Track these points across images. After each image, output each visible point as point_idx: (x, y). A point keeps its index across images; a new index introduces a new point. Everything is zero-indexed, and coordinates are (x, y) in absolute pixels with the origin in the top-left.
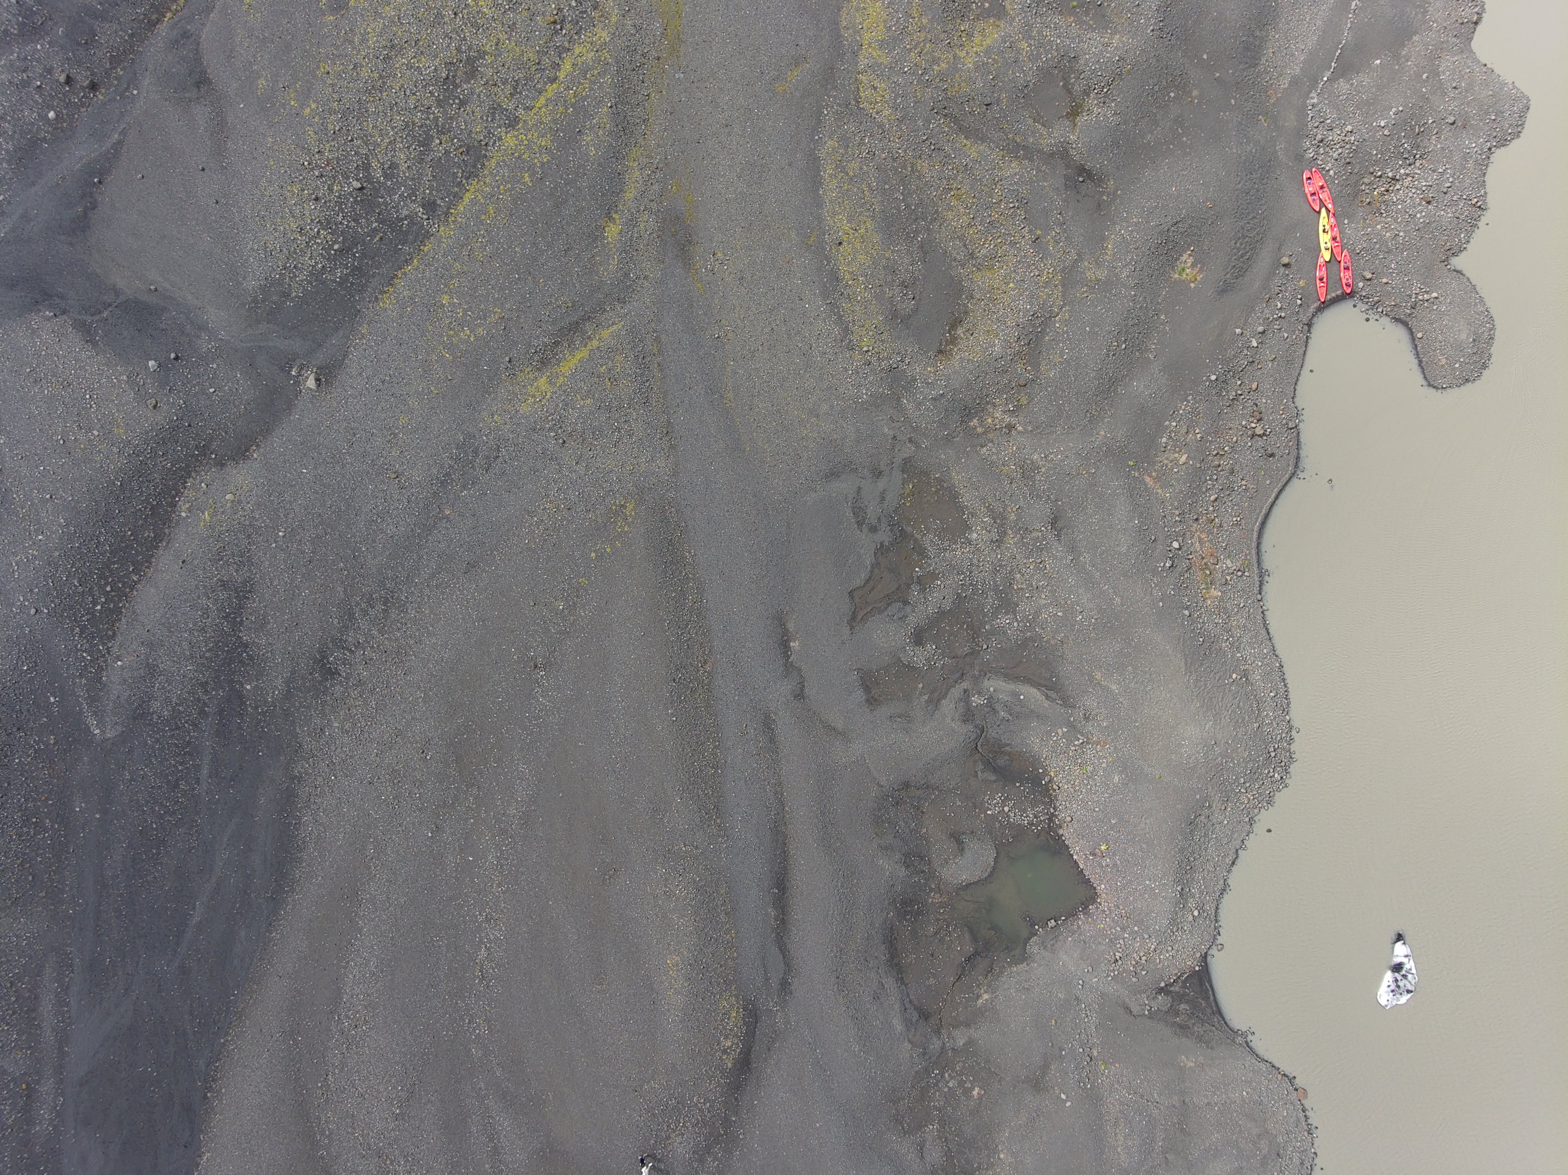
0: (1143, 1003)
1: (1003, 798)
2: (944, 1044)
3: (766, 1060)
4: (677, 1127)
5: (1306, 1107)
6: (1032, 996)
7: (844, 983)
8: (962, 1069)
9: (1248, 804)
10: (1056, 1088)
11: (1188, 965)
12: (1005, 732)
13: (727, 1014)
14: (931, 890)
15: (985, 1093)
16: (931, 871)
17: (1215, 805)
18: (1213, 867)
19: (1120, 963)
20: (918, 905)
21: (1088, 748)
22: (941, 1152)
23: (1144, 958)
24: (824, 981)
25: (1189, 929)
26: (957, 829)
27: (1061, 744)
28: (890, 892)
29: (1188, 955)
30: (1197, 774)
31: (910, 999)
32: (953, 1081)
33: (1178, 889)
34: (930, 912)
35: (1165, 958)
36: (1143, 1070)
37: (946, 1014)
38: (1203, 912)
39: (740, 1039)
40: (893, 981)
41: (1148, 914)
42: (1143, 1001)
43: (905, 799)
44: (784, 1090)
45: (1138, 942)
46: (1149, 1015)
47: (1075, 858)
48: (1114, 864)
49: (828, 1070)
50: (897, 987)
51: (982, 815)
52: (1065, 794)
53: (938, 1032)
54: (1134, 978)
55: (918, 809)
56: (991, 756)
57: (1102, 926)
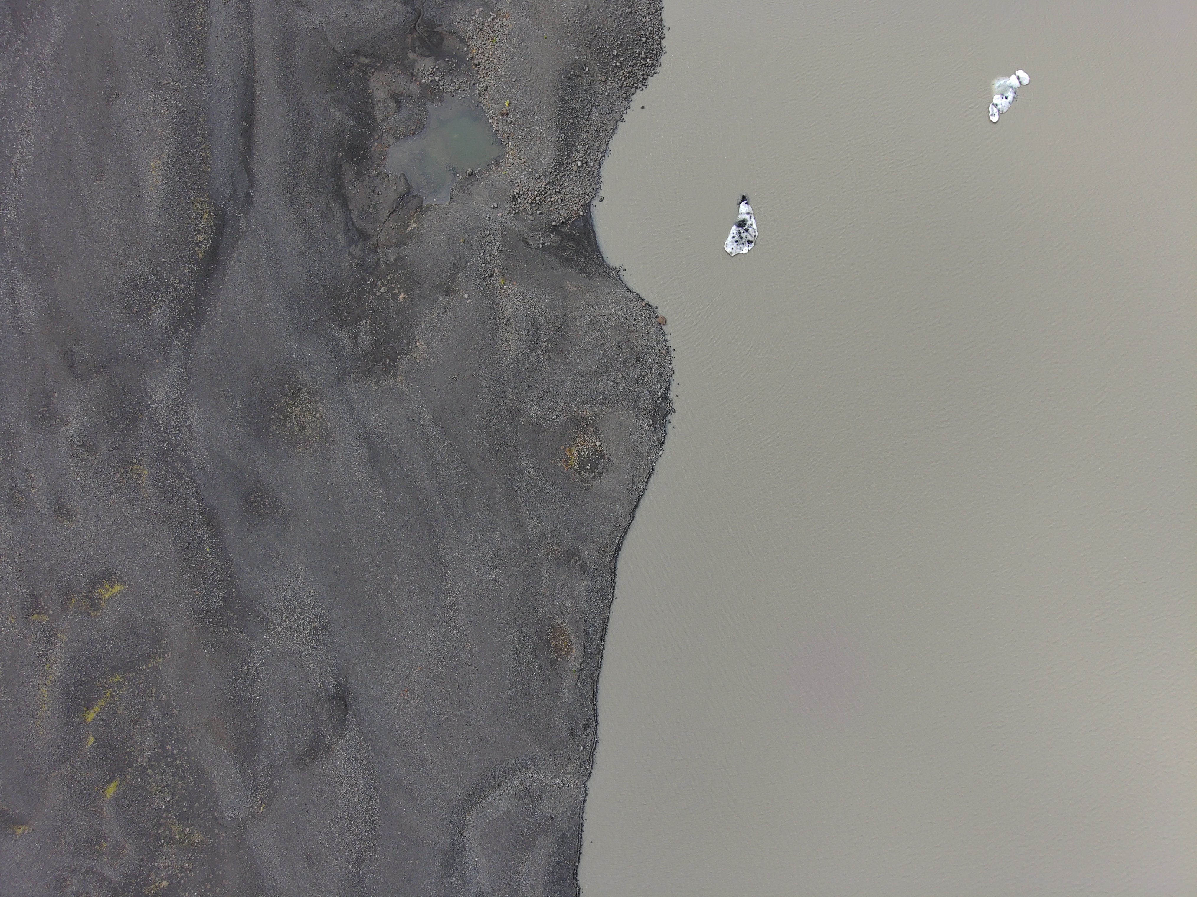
0: (539, 239)
1: (434, 70)
2: (378, 259)
3: (231, 254)
4: (156, 301)
5: (666, 332)
6: (448, 222)
7: (296, 199)
8: (392, 279)
9: (625, 81)
10: (461, 291)
11: (575, 210)
12: (436, 15)
13: (200, 215)
14: (375, 140)
15: (408, 297)
16: (375, 125)
17: (595, 74)
18: (596, 131)
19: (519, 201)
20: (363, 151)
21: (497, 21)
22: (371, 341)
23: (538, 198)
24: (279, 193)
25: (574, 178)
26: (397, 92)
27: (479, 22)
28: (340, 136)
29: (574, 201)
30: (576, 38)
31: (353, 222)
32: (384, 288)
33: (562, 135)
34: (373, 158)
35: (555, 200)
36: (535, 289)
37: (382, 237)
38: (587, 167)
39: (210, 237)
40: (340, 207)
41: (539, 157)
42: (539, 237)
43: (356, 64)
44: (242, 277)
45: (531, 181)
46: (542, 249)
47: (490, 121)
48: (515, 119)
49: (278, 264)
50: (342, 211)
51: (418, 83)
52: (483, 67)
53: (375, 250)
54: (531, 216)
55: (366, 74)
56: (426, 35)
57: (507, 172)
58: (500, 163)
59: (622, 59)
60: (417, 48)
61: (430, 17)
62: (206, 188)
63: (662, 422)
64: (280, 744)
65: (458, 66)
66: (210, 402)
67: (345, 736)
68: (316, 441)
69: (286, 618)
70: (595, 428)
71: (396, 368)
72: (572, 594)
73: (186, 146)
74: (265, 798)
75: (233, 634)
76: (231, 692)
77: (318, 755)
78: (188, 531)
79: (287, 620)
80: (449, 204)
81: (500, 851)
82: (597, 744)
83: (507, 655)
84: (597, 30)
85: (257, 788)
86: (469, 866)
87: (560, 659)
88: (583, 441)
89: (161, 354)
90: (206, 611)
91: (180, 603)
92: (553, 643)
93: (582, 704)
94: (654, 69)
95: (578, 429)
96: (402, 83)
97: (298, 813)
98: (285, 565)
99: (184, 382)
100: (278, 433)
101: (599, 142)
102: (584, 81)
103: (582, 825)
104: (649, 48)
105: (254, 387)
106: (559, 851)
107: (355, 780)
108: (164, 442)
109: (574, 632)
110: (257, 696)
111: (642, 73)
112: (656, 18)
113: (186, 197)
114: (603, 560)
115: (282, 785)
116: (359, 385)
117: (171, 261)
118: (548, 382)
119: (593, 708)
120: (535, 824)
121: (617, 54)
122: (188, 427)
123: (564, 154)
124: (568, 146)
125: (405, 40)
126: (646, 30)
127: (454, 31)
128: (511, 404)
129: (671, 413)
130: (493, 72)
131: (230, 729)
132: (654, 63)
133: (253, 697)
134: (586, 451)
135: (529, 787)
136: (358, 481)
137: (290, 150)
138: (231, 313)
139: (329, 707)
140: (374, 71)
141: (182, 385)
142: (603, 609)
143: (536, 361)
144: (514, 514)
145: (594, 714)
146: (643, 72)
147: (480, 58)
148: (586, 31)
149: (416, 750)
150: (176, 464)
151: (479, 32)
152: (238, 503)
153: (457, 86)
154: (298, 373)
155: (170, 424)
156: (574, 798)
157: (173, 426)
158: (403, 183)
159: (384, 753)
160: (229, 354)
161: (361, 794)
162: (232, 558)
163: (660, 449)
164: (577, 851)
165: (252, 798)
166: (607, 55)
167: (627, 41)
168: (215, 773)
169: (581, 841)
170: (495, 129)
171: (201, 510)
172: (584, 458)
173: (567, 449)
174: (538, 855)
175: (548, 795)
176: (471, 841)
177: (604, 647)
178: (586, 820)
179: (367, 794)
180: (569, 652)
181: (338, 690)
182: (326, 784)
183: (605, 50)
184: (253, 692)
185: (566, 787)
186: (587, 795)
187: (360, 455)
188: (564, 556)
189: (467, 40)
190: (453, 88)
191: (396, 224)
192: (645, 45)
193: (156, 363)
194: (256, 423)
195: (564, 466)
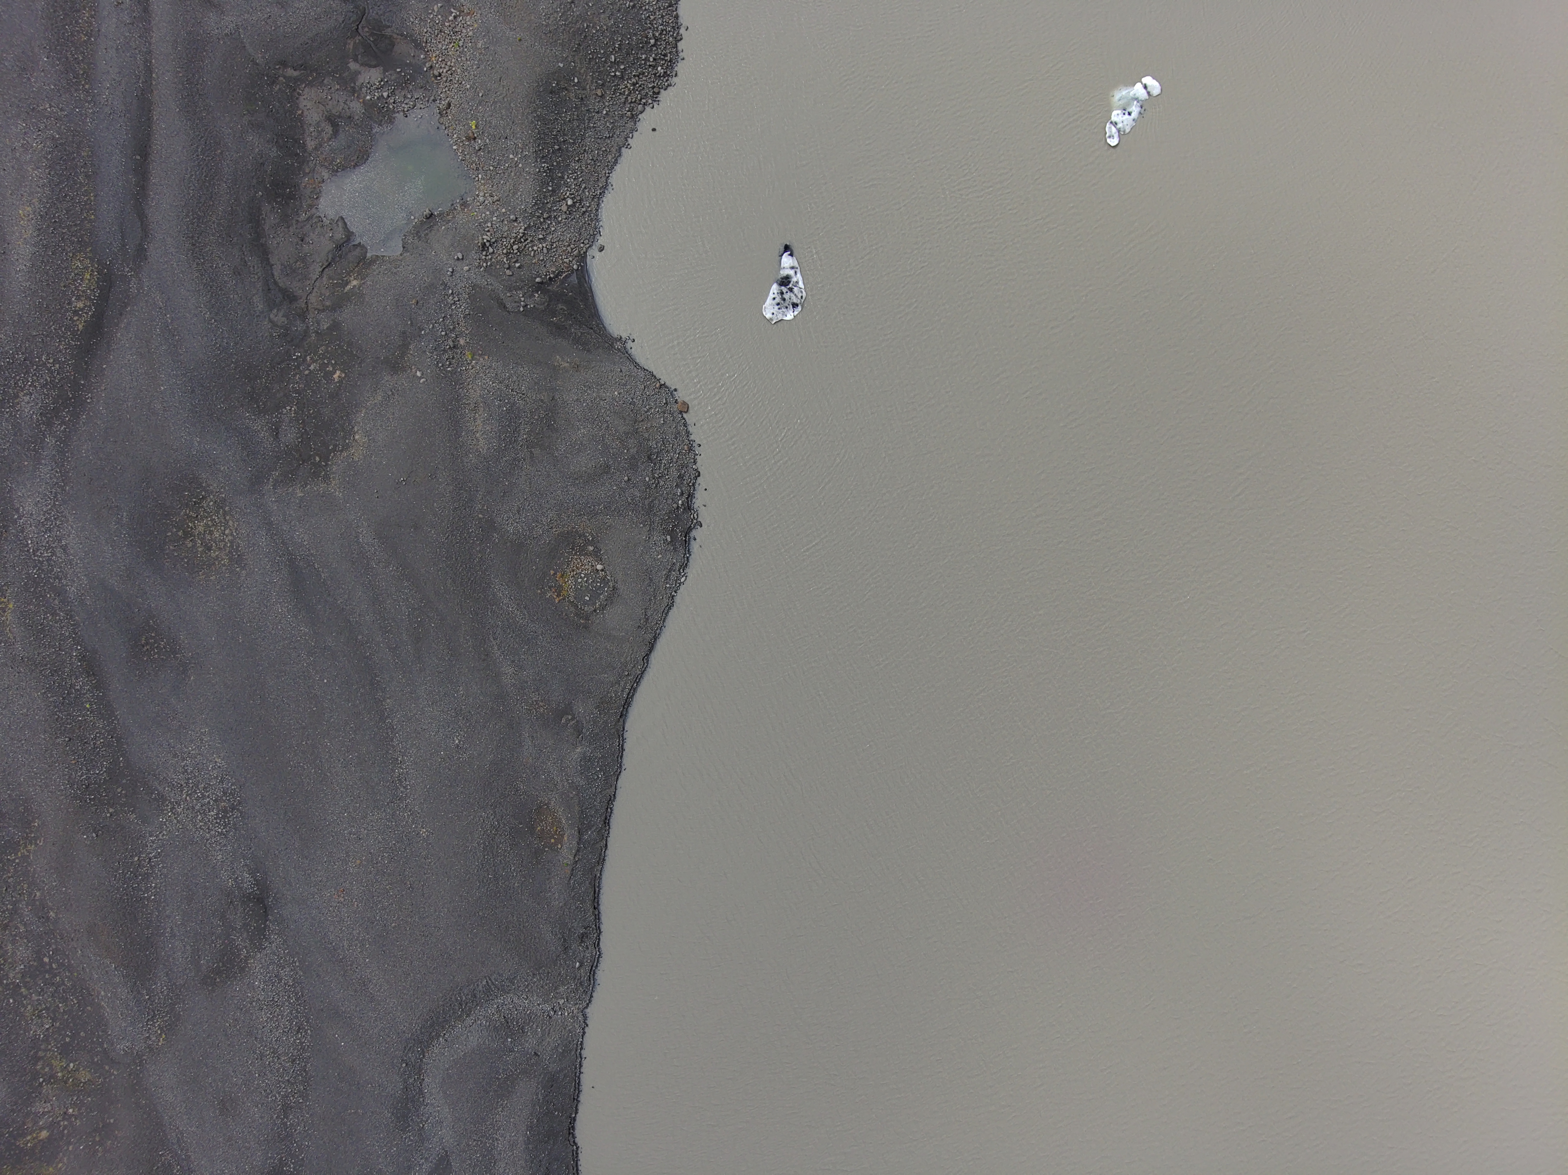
0: (519, 299)
1: (382, 83)
2: (307, 326)
3: (117, 324)
4: (25, 385)
5: (689, 422)
6: (398, 278)
7: (201, 252)
8: (324, 353)
9: (629, 96)
10: (413, 367)
11: (567, 263)
12: (384, 13)
13: (80, 275)
14: (305, 174)
15: (345, 376)
16: (305, 155)
17: (588, 87)
18: (592, 160)
19: (491, 250)
20: (290, 189)
21: (459, 20)
22: (297, 434)
23: (515, 247)
24: (178, 245)
25: (563, 220)
26: (334, 112)
27: (437, 22)
28: (259, 170)
29: (564, 251)
30: (559, 40)
31: (274, 280)
32: (315, 364)
33: (543, 165)
34: (303, 198)
35: (539, 249)
36: (514, 365)
37: (313, 299)
38: (581, 206)
39: (93, 302)
40: (257, 261)
41: (515, 193)
42: (519, 297)
43: (281, 78)
44: (131, 353)
45: (505, 224)
46: (524, 312)
47: (455, 147)
48: (485, 145)
49: (176, 335)
50: (262, 267)
51: (361, 100)
52: (445, 79)
53: (303, 315)
54: (508, 271)
55: (295, 90)
56: (372, 39)
57: (475, 213)
58: (467, 201)
59: (622, 67)
60: (359, 56)
61: (377, 17)
62: (87, 240)
63: (684, 539)
64: (182, 958)
65: (413, 78)
66: (90, 515)
67: (265, 948)
68: (224, 565)
69: (187, 795)
70: (596, 547)
71: (328, 469)
72: (561, 764)
73: (64, 188)
74: (166, 1027)
75: (121, 815)
76: (118, 889)
77: (231, 972)
78: (63, 682)
79: (188, 798)
80: (401, 255)
81: (467, 1099)
82: (600, 959)
83: (475, 845)
84: (587, 30)
85: (154, 1013)
86: (429, 1118)
87: (547, 849)
88: (580, 564)
89: (31, 454)
90: (86, 786)
91: (53, 775)
92: (539, 828)
93: (577, 908)
94: (667, 80)
95: (573, 549)
96: (340, 101)
97: (207, 1046)
98: (184, 728)
99: (59, 490)
100: (176, 554)
101: (596, 174)
102: (572, 95)
103: (580, 1064)
104: (660, 52)
105: (145, 495)
106: (547, 1098)
107: (278, 1006)
108: (34, 567)
109: (565, 814)
110: (152, 896)
111: (651, 86)
112: (669, 14)
113: (62, 253)
114: (605, 719)
115: (186, 1010)
116: (279, 491)
117: (43, 335)
118: (530, 488)
119: (593, 912)
120: (515, 1063)
121: (615, 60)
122: (63, 547)
123: (548, 189)
124: (554, 179)
125: (345, 47)
126: (656, 29)
127: (407, 33)
128: (480, 516)
129: (696, 527)
130: (457, 85)
131: (118, 937)
132: (669, 72)
133: (146, 897)
134: (584, 577)
135: (508, 1015)
136: (276, 617)
137: (193, 190)
138: (116, 400)
139: (244, 910)
140: (305, 87)
141: (56, 493)
142: (607, 782)
143: (515, 459)
144: (484, 660)
145: (594, 921)
146: (653, 84)
147: (441, 67)
148: (572, 30)
149: (357, 968)
150: (48, 596)
151: (438, 34)
152: (125, 646)
153: (412, 103)
154: (200, 477)
155: (41, 544)
156: (569, 1030)
157: (45, 547)
158: (341, 229)
159: (315, 971)
160: (114, 453)
161: (287, 1023)
162: (119, 717)
163: (682, 574)
164: (574, 1099)
165: (149, 1026)
166: (602, 61)
167: (628, 43)
168: (102, 993)
169: (579, 1085)
170: (460, 158)
171: (80, 655)
172: (581, 586)
173: (559, 574)
174: (518, 1103)
175: (533, 1025)
176: (431, 1084)
177: (609, 833)
178: (585, 1058)
179: (294, 1023)
180: (560, 841)
181: (255, 889)
182: (242, 1010)
183: (599, 56)
184: (147, 890)
185: (558, 1015)
186: (587, 1025)
187: (280, 583)
188: (552, 714)
189: (424, 45)
190: (406, 106)
191: (331, 281)
192: (654, 48)
193: (25, 465)
194: (148, 541)
195: (555, 597)
